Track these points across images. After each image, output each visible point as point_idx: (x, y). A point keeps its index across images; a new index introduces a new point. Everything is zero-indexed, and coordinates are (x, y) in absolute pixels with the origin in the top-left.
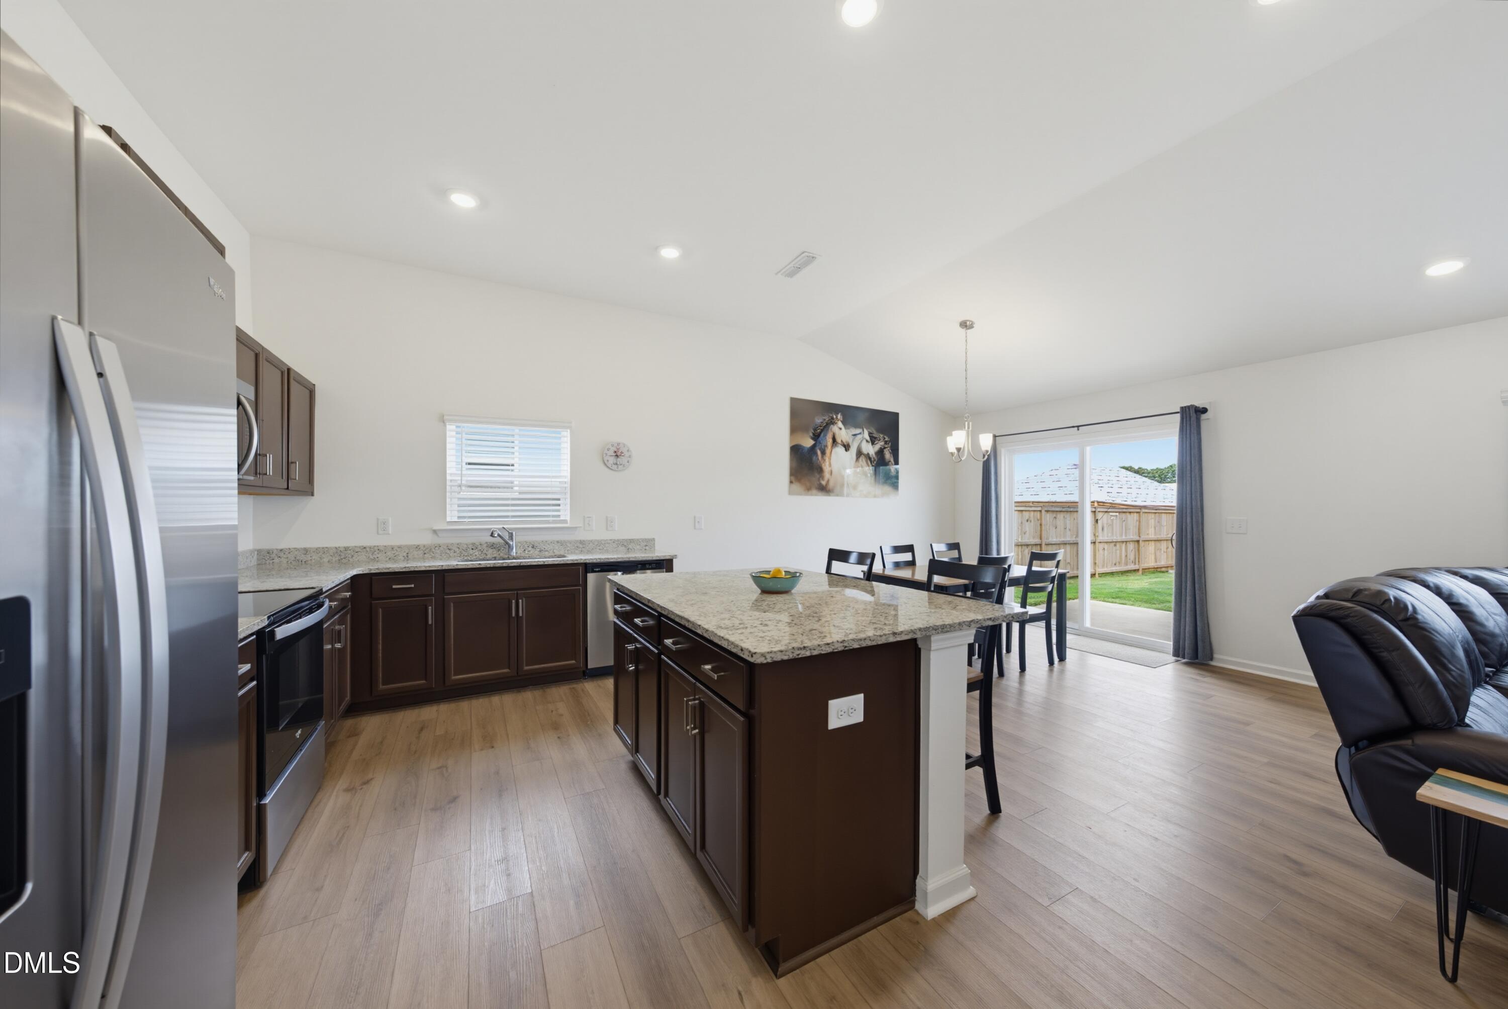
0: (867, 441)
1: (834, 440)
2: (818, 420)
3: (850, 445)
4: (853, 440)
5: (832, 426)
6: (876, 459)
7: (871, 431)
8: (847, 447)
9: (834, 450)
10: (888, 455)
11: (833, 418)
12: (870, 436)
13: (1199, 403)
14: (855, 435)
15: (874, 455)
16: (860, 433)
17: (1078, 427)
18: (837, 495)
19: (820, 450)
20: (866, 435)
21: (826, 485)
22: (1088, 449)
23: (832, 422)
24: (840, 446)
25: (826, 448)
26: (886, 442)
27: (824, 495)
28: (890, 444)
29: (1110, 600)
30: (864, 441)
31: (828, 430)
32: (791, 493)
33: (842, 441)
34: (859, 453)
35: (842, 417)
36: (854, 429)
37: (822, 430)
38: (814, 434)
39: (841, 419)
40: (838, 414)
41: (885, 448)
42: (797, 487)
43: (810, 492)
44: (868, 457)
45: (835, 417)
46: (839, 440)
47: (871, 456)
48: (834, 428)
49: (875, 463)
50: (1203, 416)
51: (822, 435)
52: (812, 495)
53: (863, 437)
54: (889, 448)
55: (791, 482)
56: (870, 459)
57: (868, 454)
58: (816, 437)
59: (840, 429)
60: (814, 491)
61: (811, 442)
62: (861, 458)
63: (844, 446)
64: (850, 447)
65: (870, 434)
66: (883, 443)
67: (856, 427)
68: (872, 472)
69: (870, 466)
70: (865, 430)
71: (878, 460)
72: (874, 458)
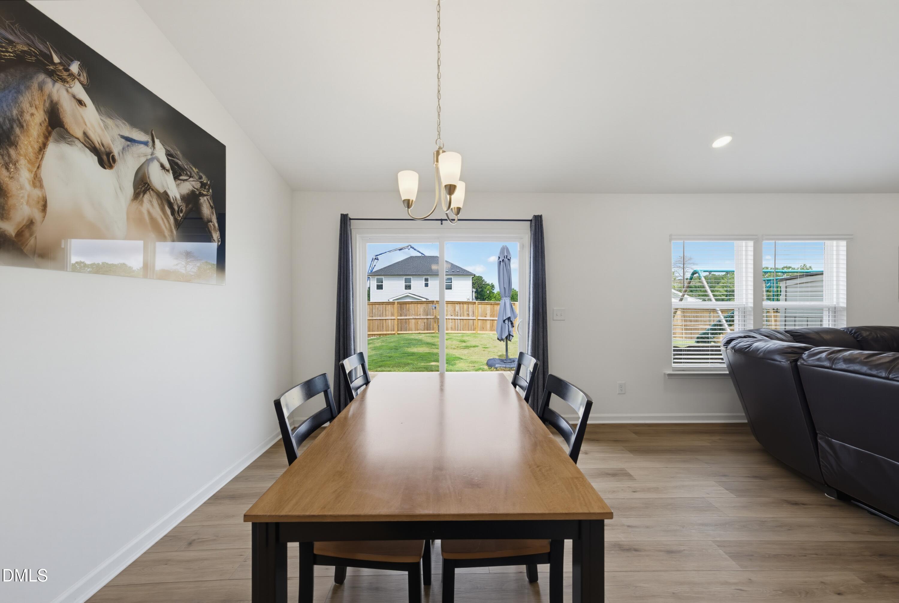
0: (162, 166)
1: (55, 121)
3: (117, 156)
5: (42, 77)
8: (105, 158)
10: (206, 210)
15: (179, 201)
16: (146, 144)
21: (19, 235)
23: (44, 66)
24: (80, 145)
26: (203, 185)
28: (211, 191)
29: (379, 369)
33: (85, 134)
39: (84, 79)
40: (71, 62)
41: (201, 195)
45: (54, 59)
46: (73, 128)
47: (172, 201)
48: (56, 91)
49: (181, 215)
53: (152, 154)
54: (208, 197)
57: (166, 193)
59: (80, 102)
63: (94, 150)
64: (114, 160)
65: (169, 155)
66: (198, 185)
67: (134, 124)
68: (175, 232)
69: (171, 218)
70: (157, 141)
71: (187, 213)
72: (179, 207)
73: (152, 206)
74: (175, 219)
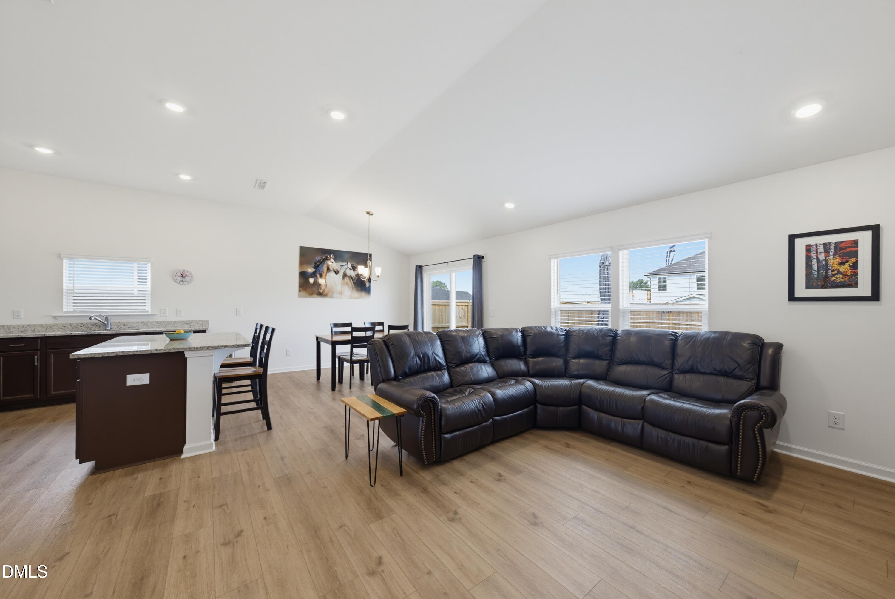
0: (350, 269)
1: (328, 269)
2: (318, 258)
3: (339, 270)
4: (341, 269)
5: (327, 261)
6: (356, 278)
7: (352, 263)
8: (337, 272)
9: (328, 274)
11: (327, 257)
12: (352, 267)
13: (480, 254)
14: (342, 266)
15: (355, 277)
16: (346, 265)
17: (448, 262)
18: (330, 298)
19: (319, 274)
20: (350, 266)
21: (323, 292)
22: (454, 274)
23: (327, 259)
24: (332, 272)
25: (323, 273)
27: (322, 298)
30: (348, 269)
31: (324, 263)
32: (300, 296)
33: (333, 269)
34: (345, 275)
35: (333, 256)
36: (342, 263)
37: (320, 264)
38: (315, 266)
39: (333, 258)
40: (331, 255)
42: (303, 293)
43: (312, 296)
44: (351, 277)
45: (329, 256)
46: (331, 268)
48: (329, 263)
49: (355, 280)
50: (483, 260)
51: (320, 266)
52: (313, 297)
53: (347, 267)
55: (300, 291)
56: (352, 278)
57: (351, 276)
58: (316, 267)
59: (332, 263)
60: (315, 295)
61: (314, 270)
62: (346, 278)
63: (335, 271)
64: (338, 272)
65: (352, 265)
67: (343, 261)
68: (353, 285)
69: (352, 282)
70: (349, 263)
71: (357, 279)
72: (354, 278)
73: (347, 280)
74: (353, 282)
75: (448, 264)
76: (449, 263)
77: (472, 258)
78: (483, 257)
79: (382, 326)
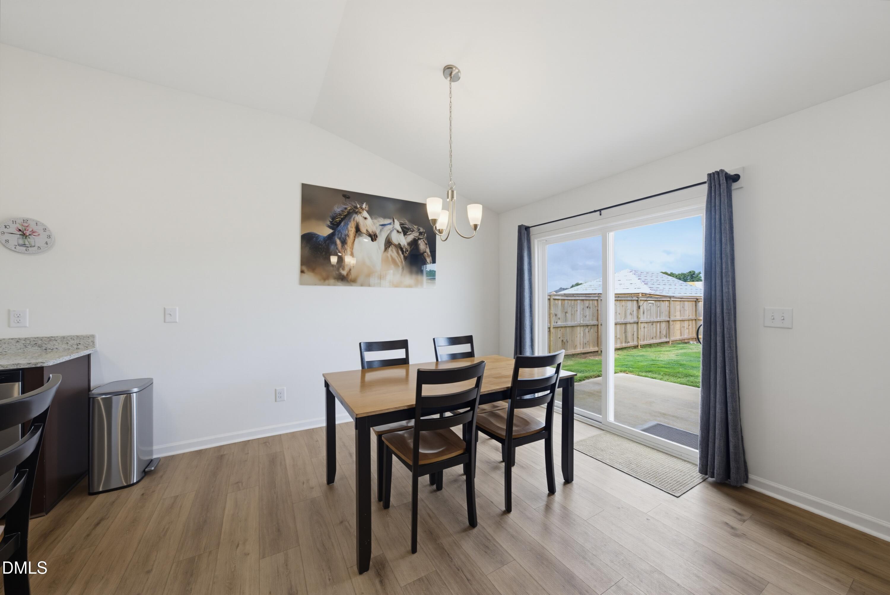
0: (398, 232)
1: (358, 230)
2: (338, 209)
3: (378, 234)
4: (381, 231)
5: (355, 215)
6: (409, 250)
7: (402, 222)
8: (373, 237)
9: (357, 240)
10: (423, 246)
11: (356, 207)
12: (401, 227)
13: (731, 171)
14: (383, 225)
15: (407, 246)
16: (390, 224)
17: (600, 210)
18: (362, 285)
19: (340, 239)
20: (397, 226)
21: (347, 275)
22: (611, 235)
23: (355, 211)
24: (365, 235)
25: (347, 238)
26: (421, 233)
27: (345, 285)
28: (425, 235)
30: (395, 231)
31: (350, 218)
32: (302, 283)
33: (367, 231)
34: (388, 243)
35: (367, 206)
36: (383, 219)
37: (342, 220)
38: (331, 222)
39: (367, 209)
40: (363, 204)
41: (419, 239)
42: (309, 276)
43: (327, 282)
44: (399, 247)
45: (358, 206)
46: (363, 230)
47: (402, 247)
48: (358, 218)
49: (407, 253)
50: (735, 185)
51: (342, 224)
52: (329, 285)
53: (393, 227)
54: (424, 239)
55: (302, 272)
56: (402, 249)
57: (399, 244)
58: (335, 225)
59: (366, 218)
60: (332, 281)
61: (330, 231)
62: (390, 248)
63: (370, 235)
64: (377, 237)
65: (401, 224)
66: (417, 234)
67: (385, 217)
68: (404, 263)
69: (402, 256)
70: (395, 220)
71: (411, 251)
72: (406, 249)
73: (392, 252)
74: (404, 256)
75: (601, 214)
76: (602, 211)
77: (705, 183)
78: (736, 178)
79: (469, 345)
